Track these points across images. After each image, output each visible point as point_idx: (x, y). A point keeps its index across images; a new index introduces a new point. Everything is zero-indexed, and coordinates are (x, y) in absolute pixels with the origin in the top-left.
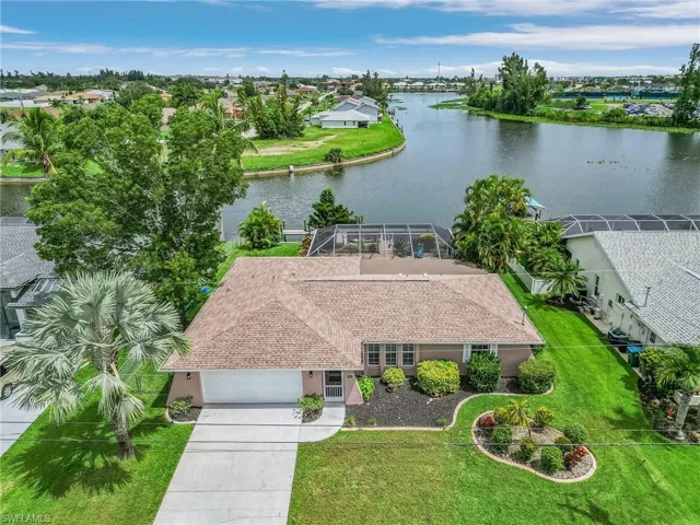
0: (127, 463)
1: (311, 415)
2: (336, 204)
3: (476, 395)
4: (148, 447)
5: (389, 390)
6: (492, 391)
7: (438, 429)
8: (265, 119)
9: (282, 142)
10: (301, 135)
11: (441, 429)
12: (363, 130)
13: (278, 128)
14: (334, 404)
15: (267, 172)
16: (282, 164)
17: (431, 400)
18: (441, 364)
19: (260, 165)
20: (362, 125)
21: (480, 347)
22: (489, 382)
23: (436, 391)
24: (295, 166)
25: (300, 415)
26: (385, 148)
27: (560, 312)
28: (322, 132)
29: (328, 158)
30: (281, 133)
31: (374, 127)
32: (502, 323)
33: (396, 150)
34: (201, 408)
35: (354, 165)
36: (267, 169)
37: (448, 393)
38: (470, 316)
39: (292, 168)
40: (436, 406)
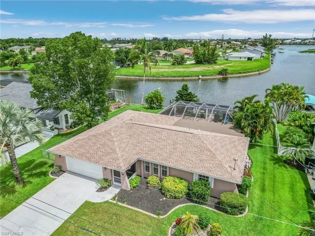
0: (18, 187)
1: (102, 189)
2: (189, 91)
3: (192, 204)
4: (31, 183)
5: (147, 188)
6: (202, 204)
7: (155, 216)
8: (199, 55)
9: (205, 66)
10: (216, 63)
11: (157, 217)
12: (249, 61)
13: (204, 59)
14: (116, 187)
15: (187, 78)
16: (196, 75)
17: (165, 199)
18: (177, 180)
19: (186, 75)
20: (250, 59)
21: (204, 176)
22: (200, 199)
23: (168, 194)
24: (202, 76)
25: (98, 188)
26: (255, 70)
27: (289, 169)
28: (227, 62)
29: (220, 73)
30: (205, 62)
31: (256, 60)
32: (220, 165)
33: (261, 72)
34: (65, 172)
35: (235, 77)
36: (188, 77)
37: (175, 198)
38: (204, 157)
39: (200, 77)
40: (165, 203)
